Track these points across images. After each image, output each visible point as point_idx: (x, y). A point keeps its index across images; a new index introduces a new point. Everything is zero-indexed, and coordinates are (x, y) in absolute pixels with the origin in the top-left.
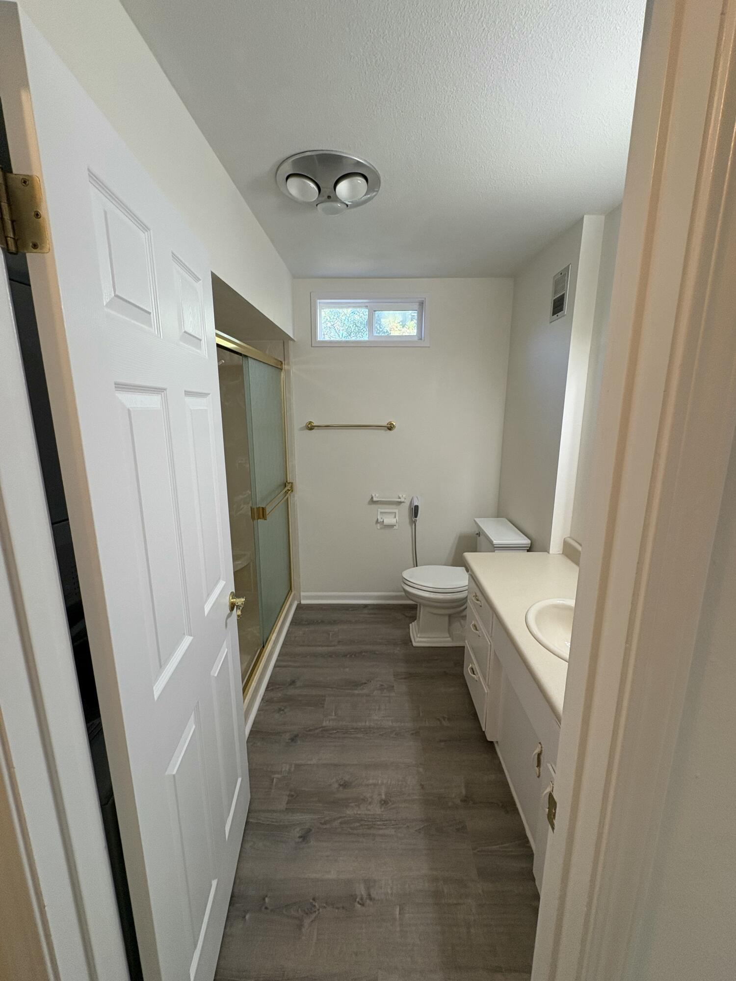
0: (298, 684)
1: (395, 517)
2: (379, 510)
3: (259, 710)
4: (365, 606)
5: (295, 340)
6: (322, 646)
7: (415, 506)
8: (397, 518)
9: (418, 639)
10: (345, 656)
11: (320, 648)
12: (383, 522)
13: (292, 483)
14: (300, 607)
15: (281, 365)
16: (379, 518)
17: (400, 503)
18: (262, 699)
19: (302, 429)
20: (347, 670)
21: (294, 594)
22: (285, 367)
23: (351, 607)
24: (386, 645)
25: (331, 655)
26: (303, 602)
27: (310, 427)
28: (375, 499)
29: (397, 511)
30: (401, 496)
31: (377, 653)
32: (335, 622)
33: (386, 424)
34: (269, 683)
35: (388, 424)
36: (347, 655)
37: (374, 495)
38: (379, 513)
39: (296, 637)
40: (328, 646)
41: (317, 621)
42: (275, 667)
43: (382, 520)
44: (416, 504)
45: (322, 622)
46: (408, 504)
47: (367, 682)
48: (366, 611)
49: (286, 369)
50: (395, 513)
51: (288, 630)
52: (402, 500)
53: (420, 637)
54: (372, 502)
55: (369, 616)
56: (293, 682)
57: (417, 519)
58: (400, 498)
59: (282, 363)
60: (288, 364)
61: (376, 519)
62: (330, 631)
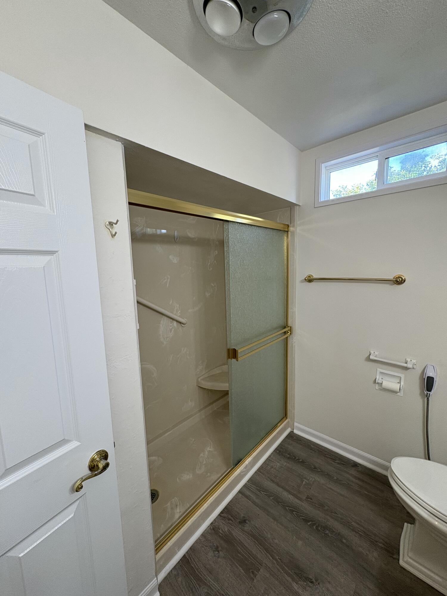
0: (247, 527)
1: (400, 383)
2: (378, 369)
3: (203, 535)
4: (355, 465)
5: (301, 205)
6: (290, 493)
7: (428, 377)
8: (402, 383)
9: (407, 558)
10: (306, 521)
11: (285, 494)
12: (382, 383)
13: (291, 327)
14: (291, 435)
15: (288, 228)
16: (378, 377)
17: (406, 369)
18: (212, 523)
19: (302, 282)
20: (300, 543)
21: (288, 422)
22: (291, 229)
23: (340, 459)
24: (361, 535)
25: (293, 510)
26: (296, 431)
27: (310, 280)
28: (371, 357)
29: (402, 376)
30: (409, 360)
31: (344, 541)
32: (314, 469)
33: (392, 278)
34: (226, 508)
35: (394, 278)
36: (309, 521)
37: (372, 352)
38: (378, 373)
39: (272, 467)
40: (294, 495)
41: (298, 459)
42: (240, 492)
43: (381, 382)
44: (431, 374)
45: (303, 462)
46: (420, 371)
47: (314, 580)
48: (353, 471)
49: (291, 230)
50: (400, 378)
51: (270, 456)
52: (409, 365)
53: (410, 558)
54: (368, 359)
55: (354, 480)
56: (243, 522)
57: (431, 393)
58: (406, 363)
59: (288, 226)
60: (294, 226)
61: (374, 379)
62: (305, 478)
